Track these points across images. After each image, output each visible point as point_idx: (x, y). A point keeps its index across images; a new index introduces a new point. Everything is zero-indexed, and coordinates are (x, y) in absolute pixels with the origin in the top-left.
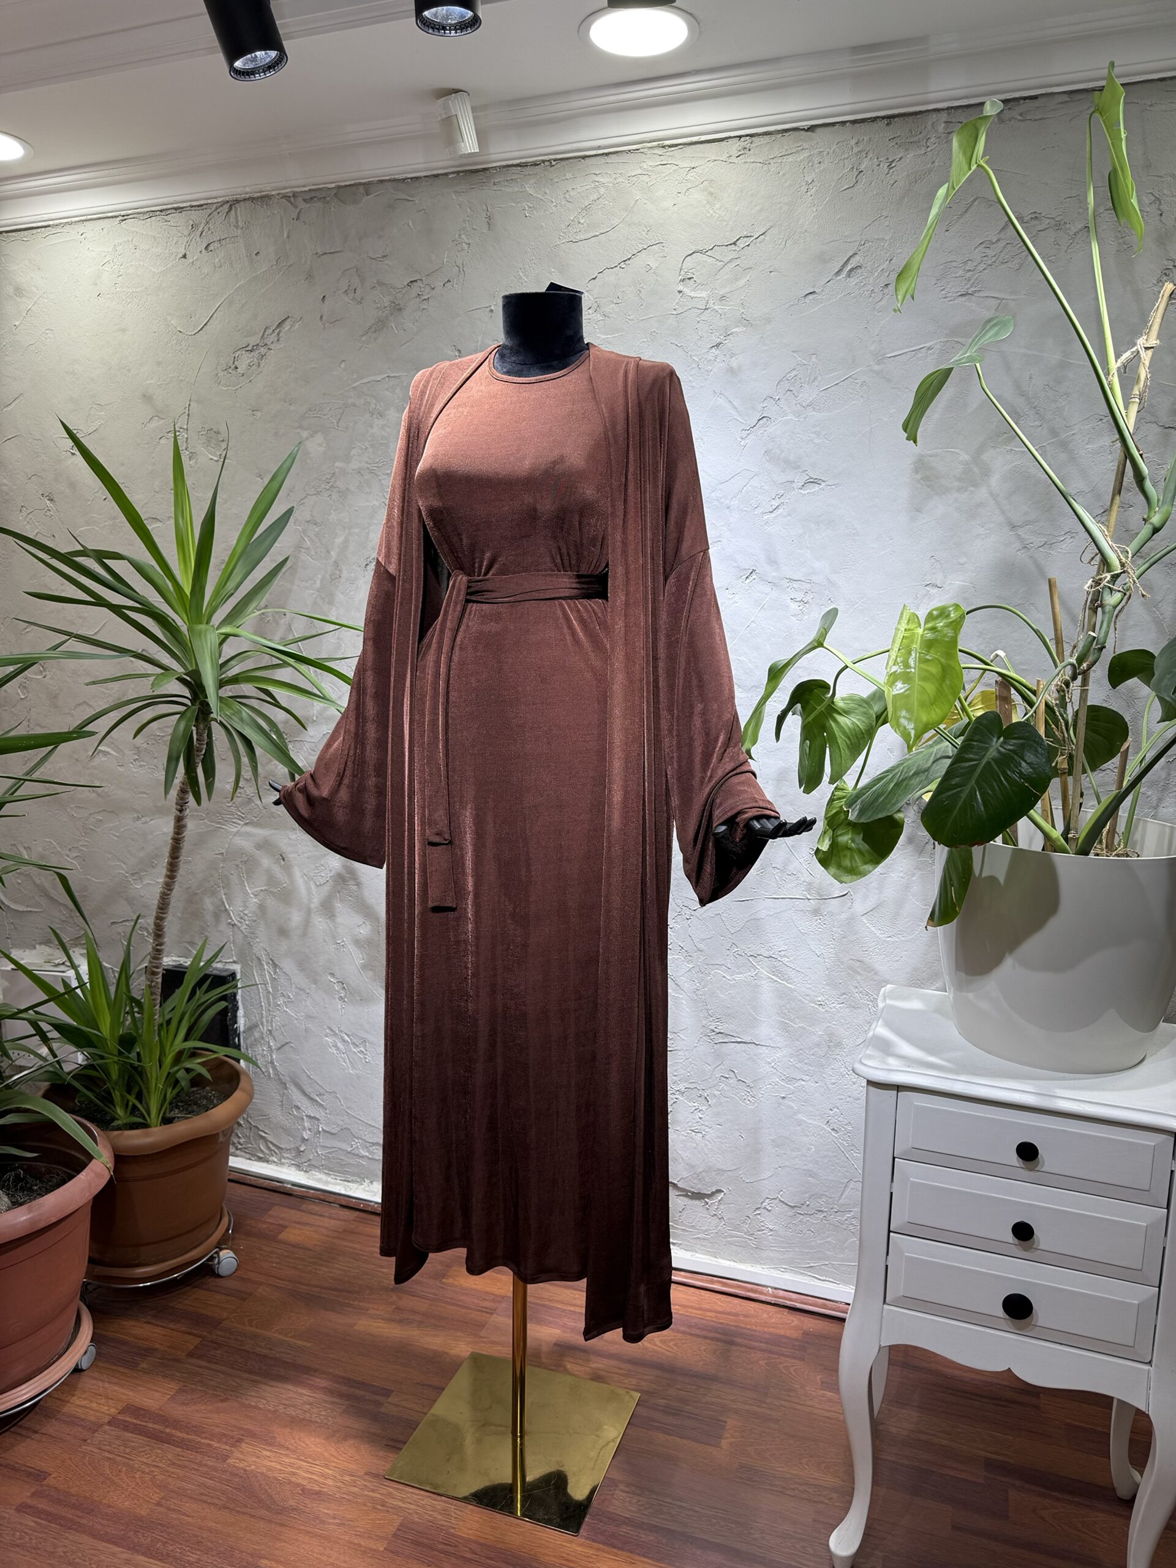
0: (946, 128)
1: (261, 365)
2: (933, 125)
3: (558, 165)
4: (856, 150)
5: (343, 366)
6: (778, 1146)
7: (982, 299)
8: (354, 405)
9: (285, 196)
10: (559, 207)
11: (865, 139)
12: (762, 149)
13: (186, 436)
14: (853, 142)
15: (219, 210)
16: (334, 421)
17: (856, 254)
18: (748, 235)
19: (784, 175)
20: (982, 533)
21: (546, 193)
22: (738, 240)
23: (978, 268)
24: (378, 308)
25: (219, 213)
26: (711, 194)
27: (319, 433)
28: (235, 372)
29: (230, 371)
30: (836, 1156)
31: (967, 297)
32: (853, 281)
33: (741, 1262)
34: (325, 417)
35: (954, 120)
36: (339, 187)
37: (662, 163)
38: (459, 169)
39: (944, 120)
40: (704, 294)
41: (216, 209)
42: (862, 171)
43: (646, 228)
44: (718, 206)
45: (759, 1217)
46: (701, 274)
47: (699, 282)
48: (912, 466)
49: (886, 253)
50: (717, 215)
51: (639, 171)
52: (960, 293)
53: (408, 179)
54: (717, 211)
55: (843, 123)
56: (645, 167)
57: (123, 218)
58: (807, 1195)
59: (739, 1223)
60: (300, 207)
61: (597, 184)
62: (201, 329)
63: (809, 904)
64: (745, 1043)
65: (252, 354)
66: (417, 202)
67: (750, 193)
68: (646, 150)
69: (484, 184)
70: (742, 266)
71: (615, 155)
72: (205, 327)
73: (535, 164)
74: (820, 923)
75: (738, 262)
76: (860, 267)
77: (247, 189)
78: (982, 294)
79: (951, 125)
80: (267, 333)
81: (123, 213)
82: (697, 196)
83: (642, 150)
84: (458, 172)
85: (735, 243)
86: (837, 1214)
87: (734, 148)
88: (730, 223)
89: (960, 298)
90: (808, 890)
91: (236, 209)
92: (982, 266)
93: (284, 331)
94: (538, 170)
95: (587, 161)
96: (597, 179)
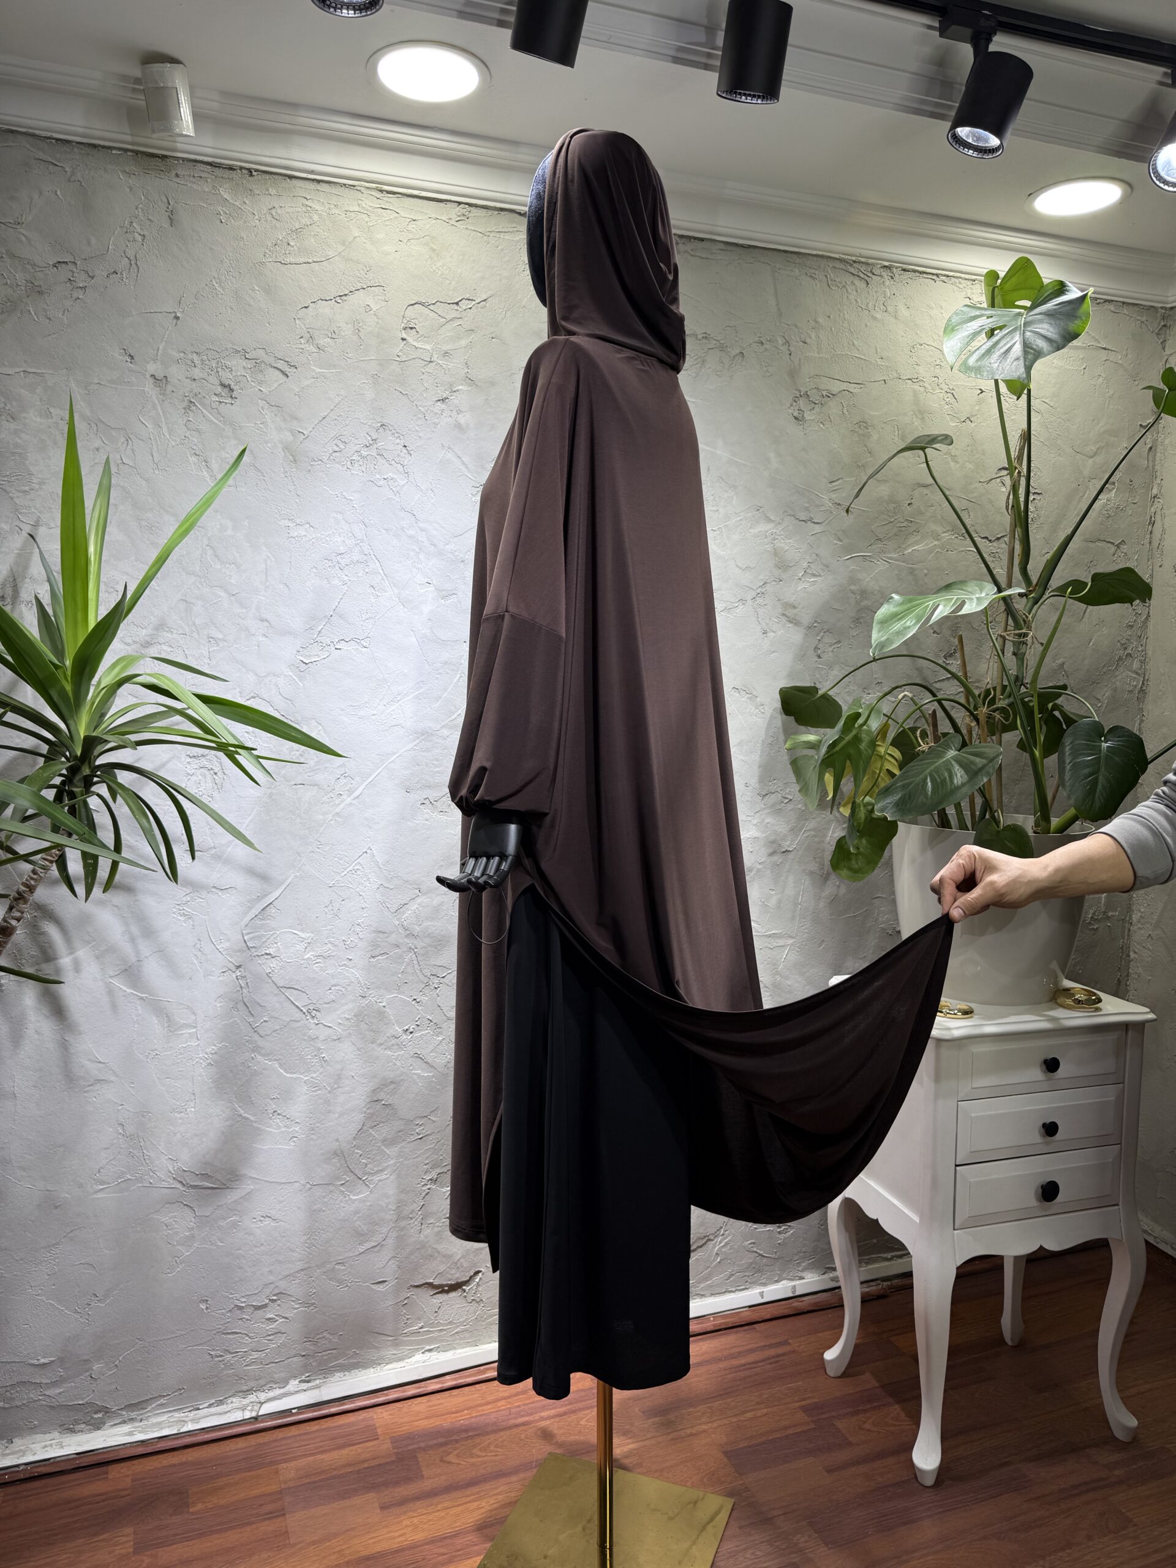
3: (261, 177)
10: (263, 221)
12: (480, 221)
18: (471, 298)
19: (502, 250)
21: (245, 203)
26: (434, 250)
37: (384, 207)
38: (130, 147)
43: (366, 267)
44: (439, 264)
46: (423, 326)
47: (421, 333)
50: (440, 272)
51: (357, 208)
53: (54, 139)
54: (440, 268)
56: (364, 205)
61: (309, 209)
66: (67, 169)
67: (472, 259)
68: (362, 189)
69: (162, 174)
70: (465, 326)
71: (327, 185)
73: (231, 168)
75: (460, 322)
82: (418, 248)
83: (359, 188)
84: (126, 150)
85: (457, 303)
87: (454, 213)
88: (454, 283)
94: (234, 176)
95: (294, 181)
96: (309, 203)
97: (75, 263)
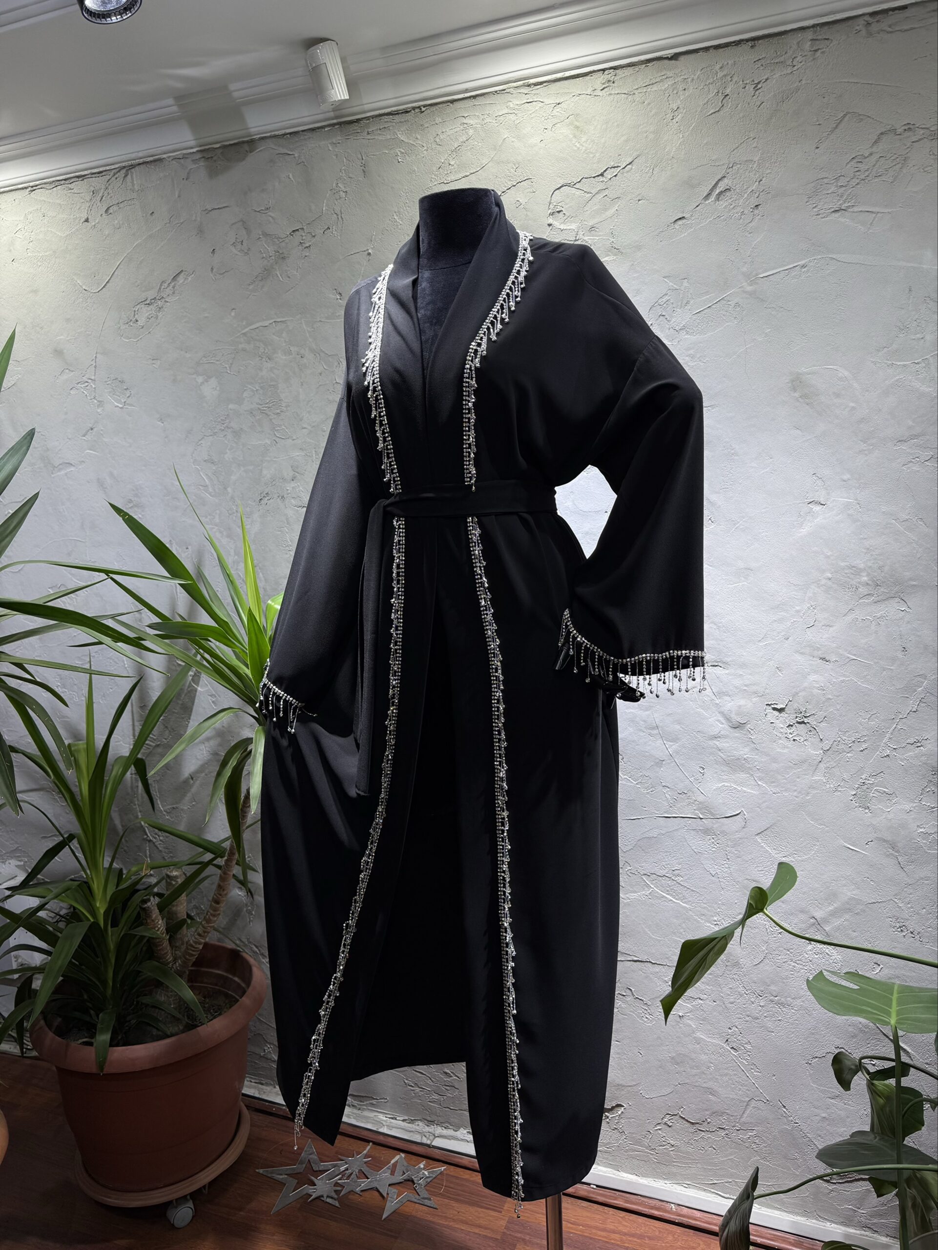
0: (812, 46)
1: (159, 318)
2: (798, 43)
3: (428, 111)
4: (720, 74)
5: (233, 314)
6: (677, 1064)
7: (856, 214)
8: (244, 350)
9: (175, 159)
10: (429, 151)
11: (730, 63)
12: (627, 81)
13: (94, 386)
14: (718, 67)
15: (117, 176)
16: (227, 366)
17: (724, 177)
18: (615, 165)
19: (649, 104)
20: (865, 448)
21: (417, 138)
22: (605, 171)
23: (851, 183)
24: (263, 258)
25: (116, 178)
26: (577, 127)
27: (214, 378)
28: (134, 325)
29: (132, 324)
30: (735, 1075)
31: (840, 214)
32: (723, 204)
33: (643, 1176)
34: (218, 363)
35: (820, 37)
36: (225, 147)
37: (528, 101)
38: (335, 121)
39: (810, 37)
40: (573, 226)
41: (114, 175)
42: (728, 95)
43: (515, 165)
44: (584, 139)
45: (660, 1132)
46: (570, 207)
47: (567, 214)
48: (790, 385)
49: (755, 175)
50: (584, 148)
51: (505, 111)
52: (833, 210)
53: (288, 134)
54: (584, 144)
55: (706, 49)
56: (512, 106)
57: (32, 189)
58: (707, 1113)
59: (640, 1137)
60: (189, 168)
61: (465, 126)
62: (104, 287)
63: (703, 823)
64: (642, 961)
65: (151, 306)
66: (296, 155)
67: (616, 124)
68: (512, 90)
69: (358, 135)
70: (611, 196)
71: (482, 97)
72: (108, 285)
73: (406, 112)
74: (713, 843)
75: (606, 192)
76: (729, 190)
77: (140, 154)
78: (856, 209)
79: (817, 42)
80: (163, 287)
81: (31, 184)
82: (564, 131)
83: (508, 91)
84: (333, 125)
85: (602, 175)
86: (739, 1132)
87: (599, 82)
88: (597, 155)
89: (833, 214)
90: (699, 809)
91: (132, 173)
92: (854, 182)
93: (178, 284)
94: (409, 117)
95: (456, 104)
96: (465, 121)
97: (302, 229)
